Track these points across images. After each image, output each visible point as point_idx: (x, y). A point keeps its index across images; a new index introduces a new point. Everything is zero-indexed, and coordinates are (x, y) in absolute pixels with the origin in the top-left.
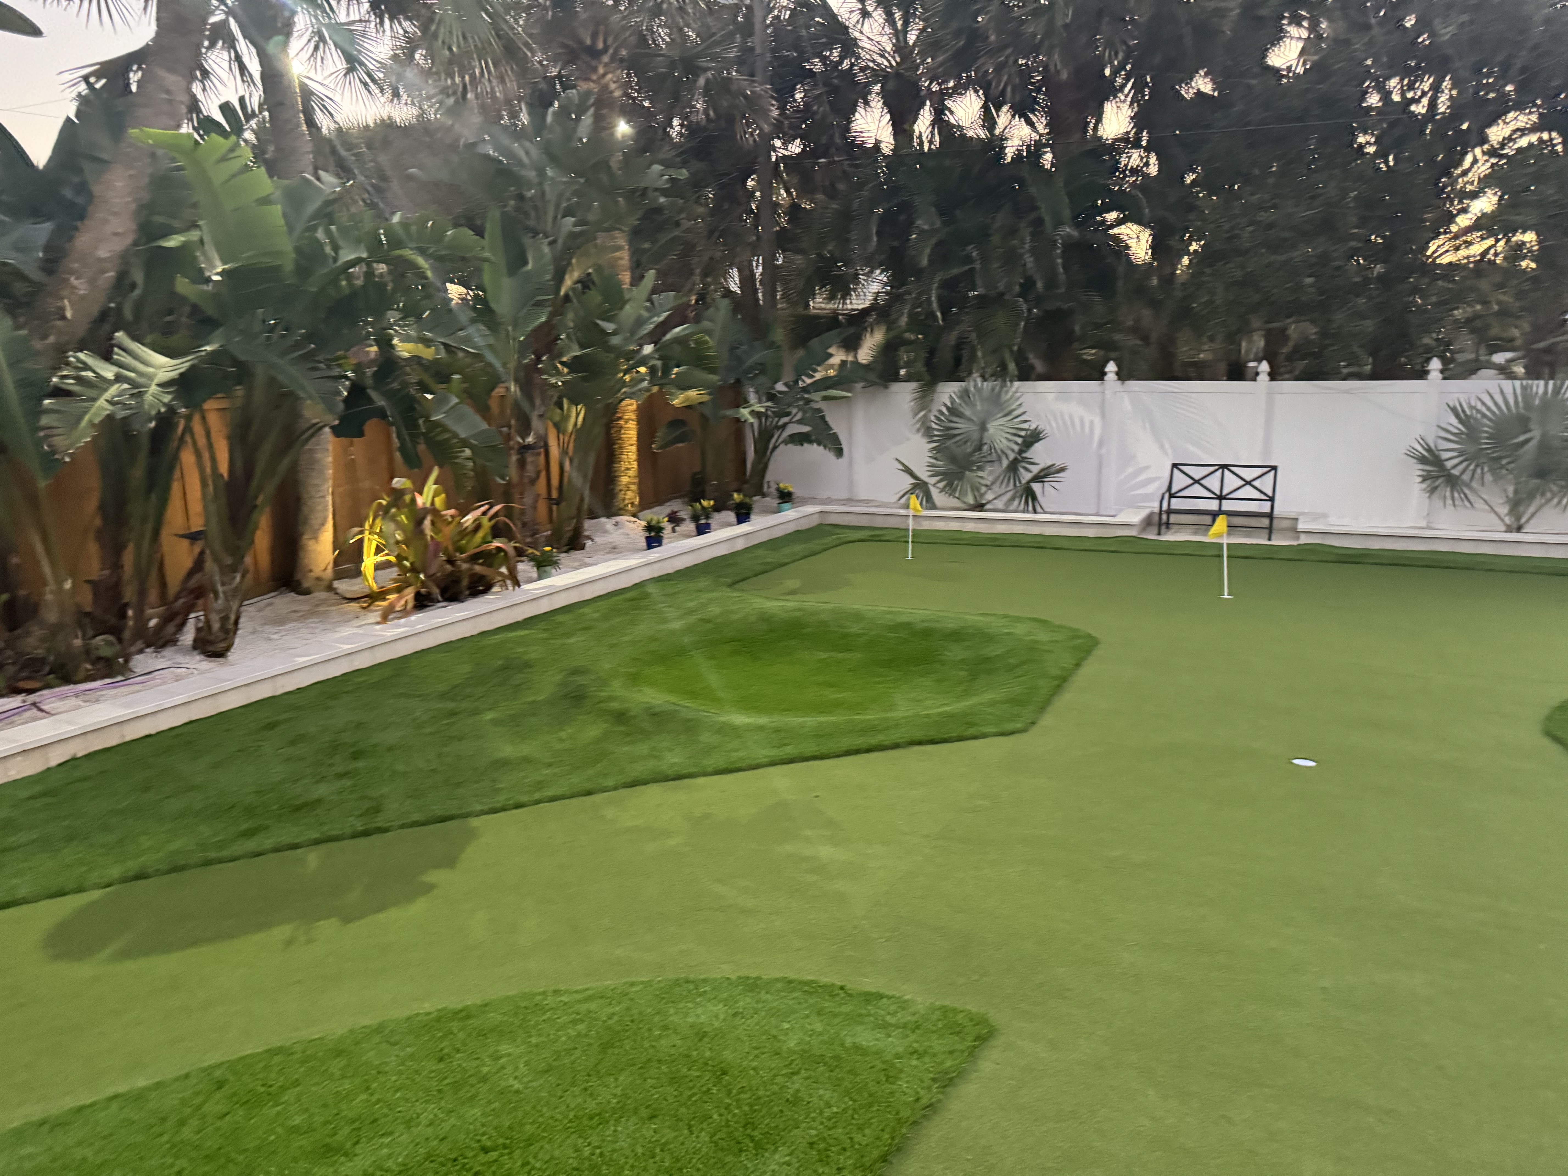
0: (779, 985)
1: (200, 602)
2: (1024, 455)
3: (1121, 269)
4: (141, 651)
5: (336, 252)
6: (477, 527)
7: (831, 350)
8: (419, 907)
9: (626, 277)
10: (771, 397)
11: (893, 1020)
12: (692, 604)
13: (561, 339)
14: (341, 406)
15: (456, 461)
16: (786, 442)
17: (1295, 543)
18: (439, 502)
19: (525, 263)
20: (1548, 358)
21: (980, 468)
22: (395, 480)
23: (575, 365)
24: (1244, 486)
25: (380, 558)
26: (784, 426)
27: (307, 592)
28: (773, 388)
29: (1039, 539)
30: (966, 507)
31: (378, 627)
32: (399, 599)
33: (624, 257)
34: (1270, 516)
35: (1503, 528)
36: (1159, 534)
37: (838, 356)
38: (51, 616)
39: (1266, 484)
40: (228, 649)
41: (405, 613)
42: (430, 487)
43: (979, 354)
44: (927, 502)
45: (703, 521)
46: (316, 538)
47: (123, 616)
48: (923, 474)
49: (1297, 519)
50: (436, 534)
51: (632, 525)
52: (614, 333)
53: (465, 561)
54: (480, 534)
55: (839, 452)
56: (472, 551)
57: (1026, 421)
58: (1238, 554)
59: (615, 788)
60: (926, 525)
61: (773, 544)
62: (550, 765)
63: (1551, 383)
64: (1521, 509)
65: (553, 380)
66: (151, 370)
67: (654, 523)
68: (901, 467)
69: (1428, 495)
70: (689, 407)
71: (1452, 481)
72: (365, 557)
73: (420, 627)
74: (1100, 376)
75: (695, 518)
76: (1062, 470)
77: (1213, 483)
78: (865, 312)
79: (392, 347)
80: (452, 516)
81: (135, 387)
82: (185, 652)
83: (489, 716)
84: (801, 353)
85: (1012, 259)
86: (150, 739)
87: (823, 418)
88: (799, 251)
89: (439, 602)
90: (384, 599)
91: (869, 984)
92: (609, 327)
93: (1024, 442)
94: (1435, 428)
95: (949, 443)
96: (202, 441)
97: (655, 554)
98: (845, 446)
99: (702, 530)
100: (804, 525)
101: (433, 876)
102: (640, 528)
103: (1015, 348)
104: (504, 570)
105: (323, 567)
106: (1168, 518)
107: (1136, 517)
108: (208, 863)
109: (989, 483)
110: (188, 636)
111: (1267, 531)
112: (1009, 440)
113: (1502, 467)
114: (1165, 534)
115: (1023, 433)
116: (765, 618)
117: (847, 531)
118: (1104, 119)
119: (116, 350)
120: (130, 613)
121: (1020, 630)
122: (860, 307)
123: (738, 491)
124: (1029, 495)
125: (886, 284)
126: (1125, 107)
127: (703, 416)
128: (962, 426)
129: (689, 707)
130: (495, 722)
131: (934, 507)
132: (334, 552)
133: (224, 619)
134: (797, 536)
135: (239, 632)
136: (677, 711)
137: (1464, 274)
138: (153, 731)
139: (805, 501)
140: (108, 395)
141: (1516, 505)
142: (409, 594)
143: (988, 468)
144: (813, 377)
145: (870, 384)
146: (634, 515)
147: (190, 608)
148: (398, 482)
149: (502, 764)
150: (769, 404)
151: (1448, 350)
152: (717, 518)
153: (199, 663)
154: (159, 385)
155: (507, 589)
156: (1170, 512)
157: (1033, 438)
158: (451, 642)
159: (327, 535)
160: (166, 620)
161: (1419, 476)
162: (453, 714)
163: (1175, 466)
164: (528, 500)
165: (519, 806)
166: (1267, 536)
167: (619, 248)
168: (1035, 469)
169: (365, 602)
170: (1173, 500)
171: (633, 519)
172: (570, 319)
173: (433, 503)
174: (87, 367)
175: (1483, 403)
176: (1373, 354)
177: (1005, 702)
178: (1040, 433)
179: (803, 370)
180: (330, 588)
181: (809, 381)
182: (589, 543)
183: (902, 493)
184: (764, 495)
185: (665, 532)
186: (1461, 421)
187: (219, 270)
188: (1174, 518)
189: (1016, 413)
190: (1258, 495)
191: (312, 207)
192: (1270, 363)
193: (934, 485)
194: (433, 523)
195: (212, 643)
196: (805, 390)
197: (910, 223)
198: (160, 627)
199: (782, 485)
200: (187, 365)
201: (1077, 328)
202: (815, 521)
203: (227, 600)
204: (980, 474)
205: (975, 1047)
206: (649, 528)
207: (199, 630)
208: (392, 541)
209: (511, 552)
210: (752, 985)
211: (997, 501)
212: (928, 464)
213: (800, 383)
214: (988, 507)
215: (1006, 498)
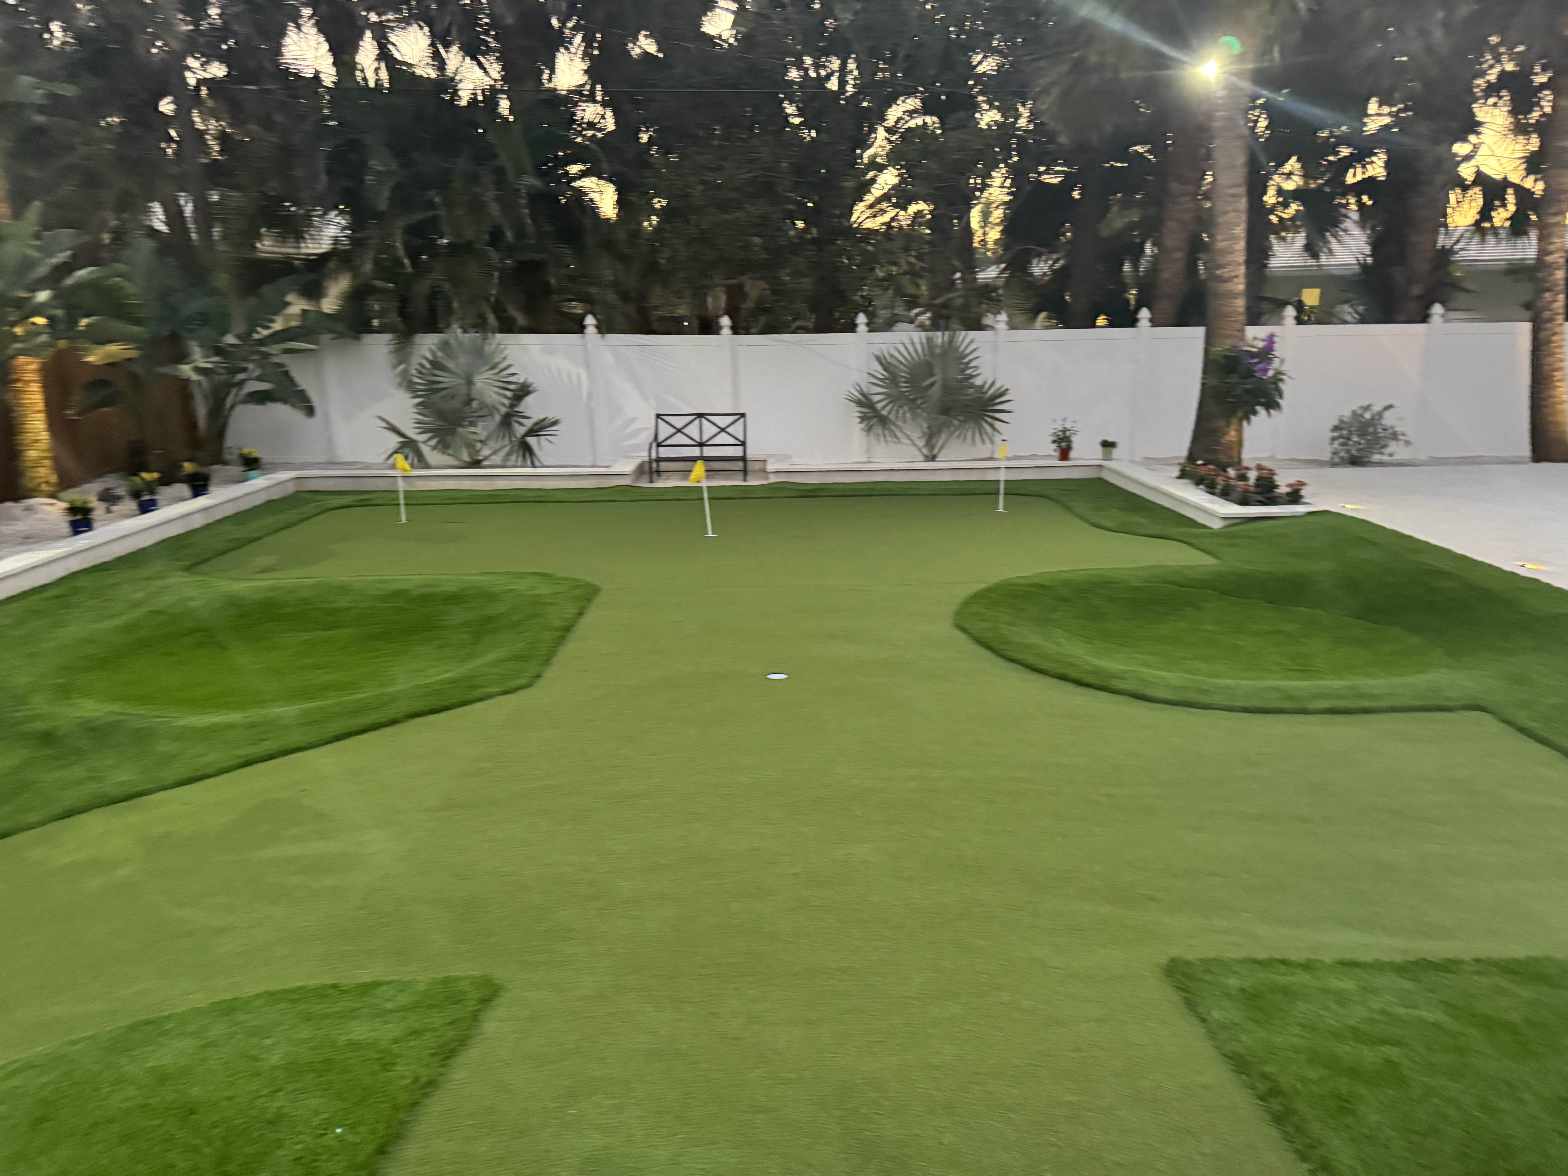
0: (259, 1002)
2: (517, 409)
3: (588, 222)
7: (290, 298)
10: (219, 351)
11: (389, 1005)
12: (139, 595)
16: (245, 401)
17: (765, 482)
20: (944, 312)
21: (472, 424)
24: (719, 433)
26: (242, 382)
28: (221, 341)
29: (540, 493)
30: (462, 465)
34: (743, 459)
35: (922, 458)
36: (651, 482)
37: (297, 306)
39: (737, 430)
43: (455, 304)
44: (419, 461)
45: (146, 497)
48: (411, 431)
49: (765, 461)
51: (50, 508)
55: (310, 411)
57: (513, 374)
58: (718, 496)
60: (421, 485)
61: (240, 518)
63: (947, 333)
64: (934, 441)
67: (78, 504)
68: (384, 425)
69: (865, 433)
70: (112, 365)
71: (884, 421)
74: (580, 329)
75: (136, 494)
76: (555, 423)
77: (693, 430)
78: (324, 257)
84: (251, 301)
85: (477, 207)
87: (286, 373)
88: (237, 187)
91: (365, 976)
93: (515, 395)
94: (866, 375)
95: (436, 397)
97: (84, 540)
98: (316, 404)
99: (146, 508)
100: (275, 495)
102: (62, 512)
103: (492, 299)
106: (658, 466)
107: (628, 467)
109: (483, 438)
111: (741, 473)
112: (500, 394)
113: (919, 407)
114: (656, 482)
115: (512, 387)
117: (328, 497)
118: (556, 70)
121: (522, 586)
122: (318, 252)
123: (190, 460)
124: (526, 450)
125: (344, 228)
126: (578, 60)
127: (133, 374)
128: (446, 379)
129: (137, 715)
131: (427, 466)
134: (270, 507)
136: (123, 721)
137: (879, 238)
139: (274, 467)
141: (930, 438)
143: (481, 424)
144: (270, 328)
145: (339, 336)
146: (53, 496)
150: (215, 359)
151: (870, 305)
152: (164, 493)
156: (659, 460)
157: (523, 391)
161: (859, 417)
163: (658, 416)
166: (742, 478)
168: (529, 423)
170: (661, 449)
171: (51, 501)
175: (900, 353)
176: (813, 310)
177: (507, 660)
178: (528, 386)
179: (256, 320)
181: (266, 332)
183: (389, 452)
184: (225, 463)
185: (95, 513)
186: (885, 369)
188: (663, 466)
189: (502, 366)
190: (732, 441)
192: (731, 317)
193: (424, 442)
196: (262, 342)
197: (363, 163)
199: (246, 451)
201: (553, 281)
202: (291, 488)
204: (472, 429)
205: (478, 1010)
206: (73, 510)
210: (227, 1009)
211: (493, 457)
212: (415, 421)
213: (256, 336)
214: (485, 463)
215: (502, 453)
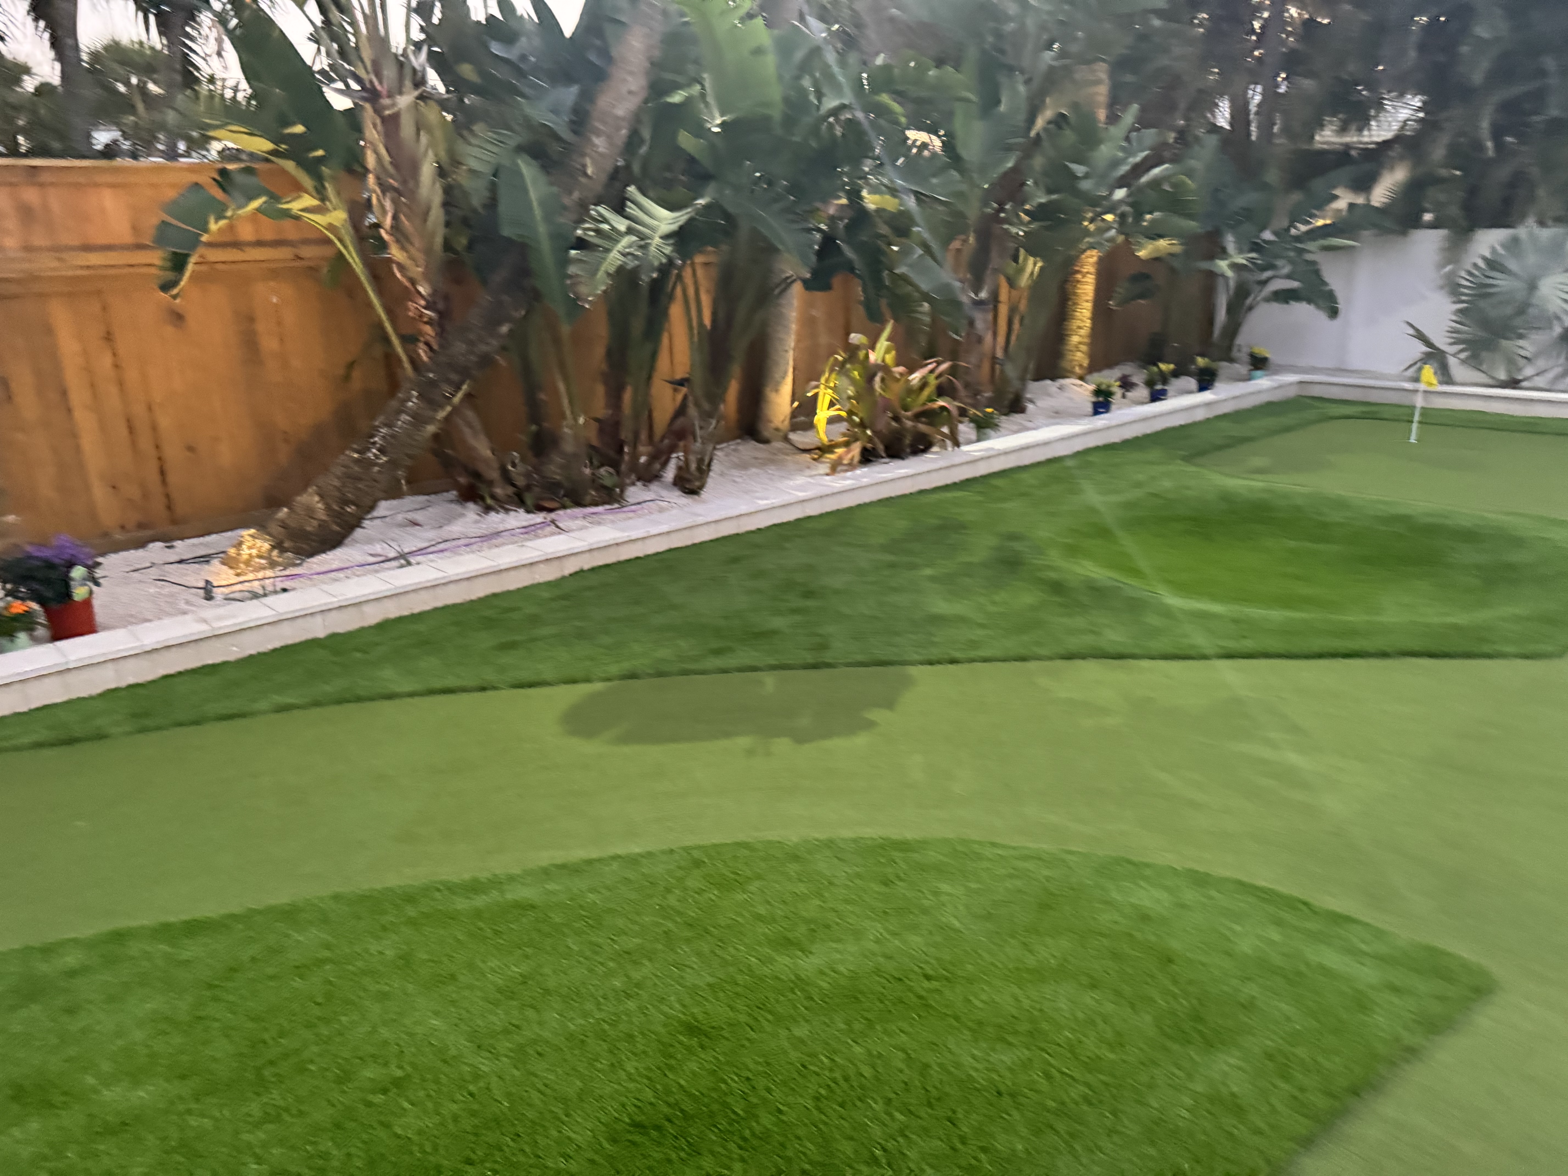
1: (681, 444)
4: (633, 484)
5: (819, 101)
6: (924, 384)
7: (1339, 191)
8: (861, 740)
9: (1102, 114)
10: (1256, 247)
12: (1141, 477)
13: (1028, 185)
14: (814, 258)
15: (913, 315)
16: (1267, 300)
18: (890, 358)
19: (998, 102)
21: (1521, 336)
22: (853, 335)
23: (1039, 214)
25: (833, 412)
26: (1267, 281)
27: (766, 441)
28: (1258, 237)
30: (1497, 384)
31: (827, 478)
32: (848, 452)
33: (1102, 92)
37: (1344, 200)
38: (569, 447)
40: (701, 487)
41: (851, 466)
42: (883, 343)
43: (1541, 193)
44: (1444, 375)
45: (1159, 387)
46: (777, 391)
47: (620, 451)
48: (1441, 341)
50: (884, 390)
51: (1078, 389)
52: (1087, 176)
53: (908, 418)
54: (926, 392)
55: (1334, 313)
56: (917, 409)
59: (1050, 658)
60: (1440, 403)
62: (982, 626)
65: (1014, 230)
66: (656, 223)
67: (1104, 387)
68: (1411, 331)
70: (1156, 259)
72: (818, 411)
73: (865, 481)
75: (1150, 383)
78: (1386, 146)
79: (861, 198)
80: (901, 374)
81: (642, 239)
82: (665, 487)
83: (928, 572)
84: (1296, 197)
86: (639, 561)
87: (1317, 273)
89: (882, 457)
90: (832, 452)
92: (1079, 169)
95: (1482, 304)
96: (691, 291)
97: (1102, 421)
98: (1341, 306)
99: (1156, 396)
100: (1279, 396)
101: (875, 715)
102: (1088, 393)
104: (945, 430)
105: (782, 418)
108: (686, 673)
109: (1530, 355)
110: (670, 473)
116: (1227, 497)
117: (1335, 405)
119: (629, 203)
120: (626, 450)
122: (1379, 139)
123: (1202, 355)
125: (1419, 110)
127: (1173, 270)
128: (1502, 283)
129: (1132, 585)
130: (932, 579)
131: (1453, 382)
132: (792, 402)
133: (700, 461)
134: (1270, 408)
135: (711, 474)
136: (1119, 587)
138: (641, 554)
139: (1283, 369)
140: (620, 247)
142: (856, 449)
143: (1533, 337)
144: (1310, 223)
145: (1383, 231)
146: (1081, 378)
147: (673, 449)
148: (856, 338)
149: (938, 620)
150: (1253, 255)
152: (1176, 384)
153: (676, 497)
154: (661, 238)
155: (946, 449)
158: (891, 498)
159: (787, 387)
160: (653, 458)
162: (892, 566)
164: (973, 359)
165: (953, 661)
167: (1098, 82)
169: (816, 454)
171: (1081, 382)
172: (1038, 162)
173: (883, 361)
174: (605, 221)
179: (1297, 215)
180: (786, 439)
181: (1303, 228)
182: (1030, 407)
183: (1409, 363)
184: (1231, 360)
185: (1114, 397)
187: (718, 121)
191: (799, 55)
193: (1454, 355)
194: (883, 380)
195: (689, 481)
196: (1299, 238)
197: (1465, 31)
198: (649, 463)
199: (1255, 350)
200: (686, 217)
202: (1292, 392)
203: (703, 443)
204: (1520, 343)
205: (1469, 998)
206: (1098, 392)
207: (679, 468)
208: (845, 396)
209: (955, 412)
210: (1200, 880)
211: (1536, 378)
212: (1450, 329)
213: (1293, 231)
214: (1525, 384)
215: (1550, 375)
